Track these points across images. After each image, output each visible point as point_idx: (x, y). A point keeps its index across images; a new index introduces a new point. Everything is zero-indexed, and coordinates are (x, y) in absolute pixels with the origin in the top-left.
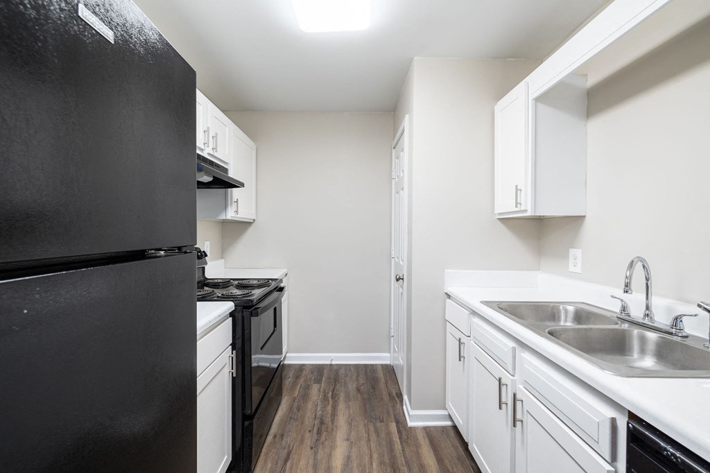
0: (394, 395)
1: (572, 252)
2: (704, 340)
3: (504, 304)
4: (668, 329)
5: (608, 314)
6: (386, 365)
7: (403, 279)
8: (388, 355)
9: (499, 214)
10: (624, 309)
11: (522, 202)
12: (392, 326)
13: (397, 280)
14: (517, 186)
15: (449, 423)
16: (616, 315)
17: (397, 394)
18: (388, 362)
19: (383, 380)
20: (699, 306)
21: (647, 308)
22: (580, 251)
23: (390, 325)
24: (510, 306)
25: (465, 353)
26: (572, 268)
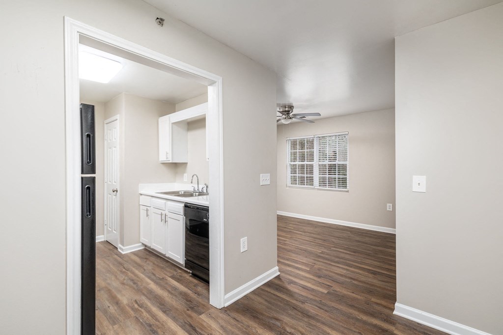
4: (201, 192)
5: (191, 192)
7: (117, 191)
8: (103, 236)
9: (161, 161)
10: (194, 189)
11: (169, 158)
12: (106, 219)
13: (114, 192)
14: (167, 152)
18: (102, 240)
19: (103, 246)
21: (198, 188)
22: (186, 174)
25: (149, 213)
26: (184, 180)
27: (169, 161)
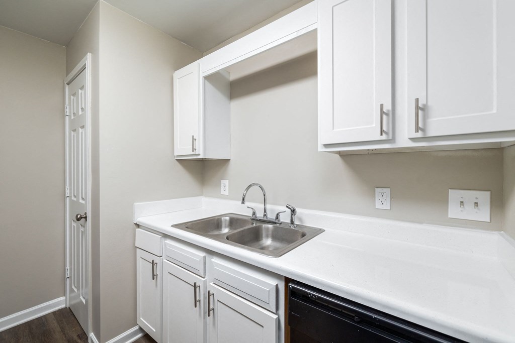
0: (75, 337)
1: (223, 182)
2: (288, 223)
3: (189, 224)
4: (274, 221)
5: (246, 218)
6: (60, 311)
7: (86, 218)
8: (63, 298)
9: (177, 156)
10: (254, 214)
11: (197, 148)
12: (68, 267)
13: (78, 220)
14: (193, 136)
15: (140, 335)
16: (250, 218)
17: (78, 336)
18: (63, 306)
19: (58, 329)
20: (287, 207)
21: (265, 211)
22: (227, 181)
23: (65, 266)
24: (192, 224)
25: (158, 272)
26: (223, 193)
27: (199, 155)
